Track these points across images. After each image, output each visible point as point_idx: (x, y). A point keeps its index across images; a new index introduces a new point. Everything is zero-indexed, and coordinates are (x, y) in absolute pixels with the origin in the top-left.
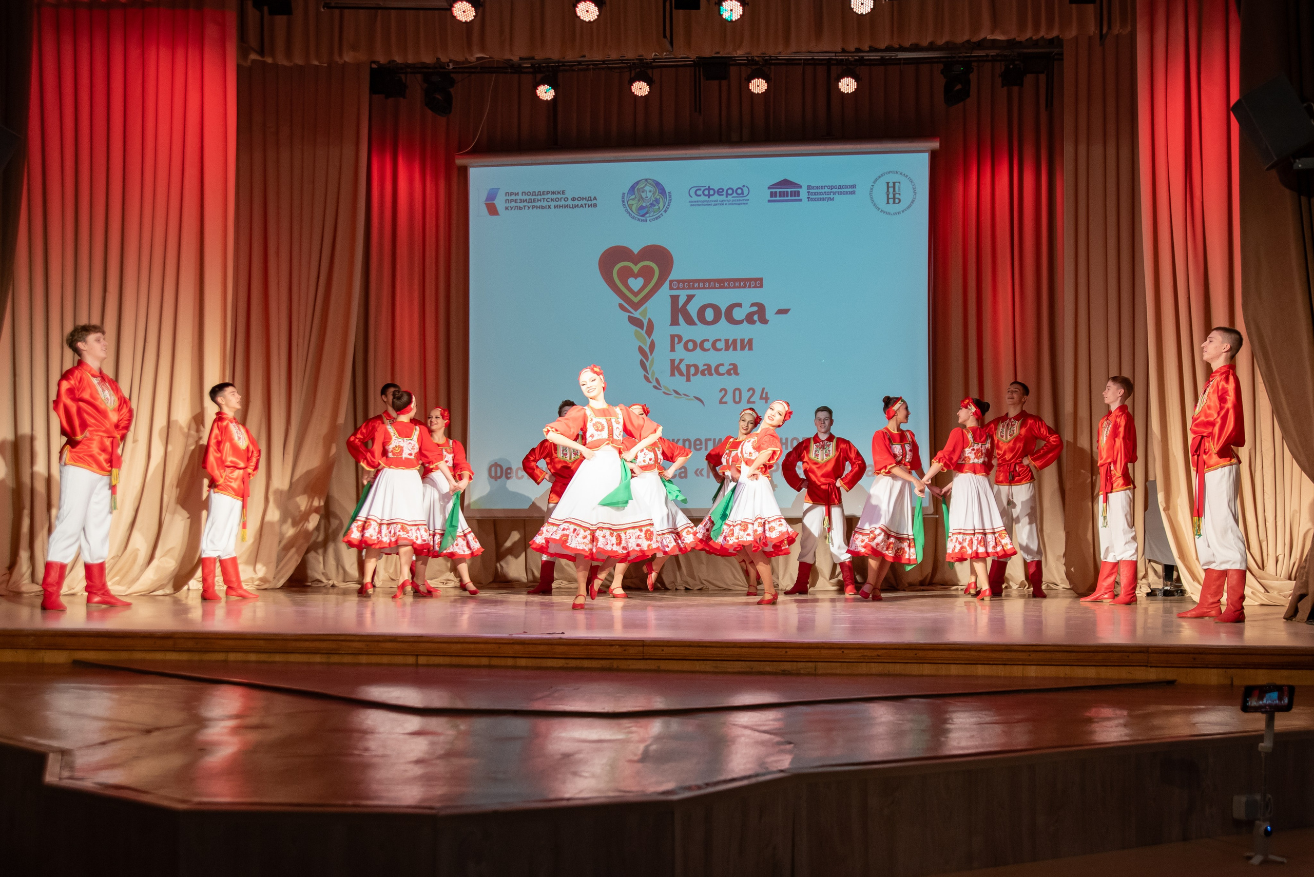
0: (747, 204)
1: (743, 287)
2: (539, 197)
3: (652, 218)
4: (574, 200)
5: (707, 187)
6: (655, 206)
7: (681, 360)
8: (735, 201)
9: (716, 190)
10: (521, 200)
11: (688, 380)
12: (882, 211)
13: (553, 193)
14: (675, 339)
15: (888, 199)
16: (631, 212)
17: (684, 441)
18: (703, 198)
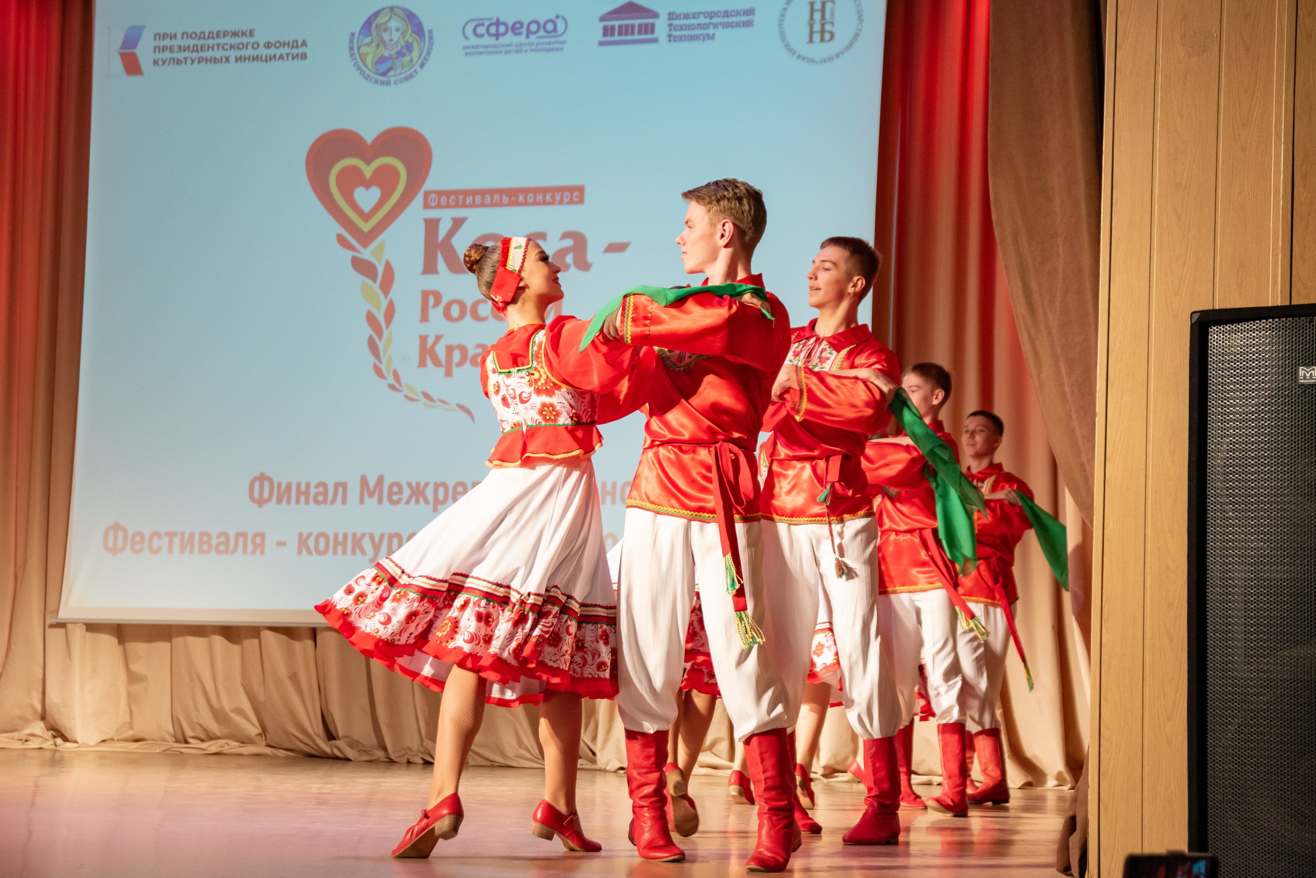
0: (562, 49)
1: (549, 203)
2: (211, 42)
3: (399, 78)
4: (268, 48)
5: (495, 20)
6: (404, 55)
7: (438, 338)
8: (542, 44)
9: (510, 25)
10: (180, 47)
11: (449, 373)
12: (799, 57)
13: (235, 34)
14: (429, 298)
15: (812, 33)
16: (363, 68)
17: (437, 486)
18: (488, 40)
